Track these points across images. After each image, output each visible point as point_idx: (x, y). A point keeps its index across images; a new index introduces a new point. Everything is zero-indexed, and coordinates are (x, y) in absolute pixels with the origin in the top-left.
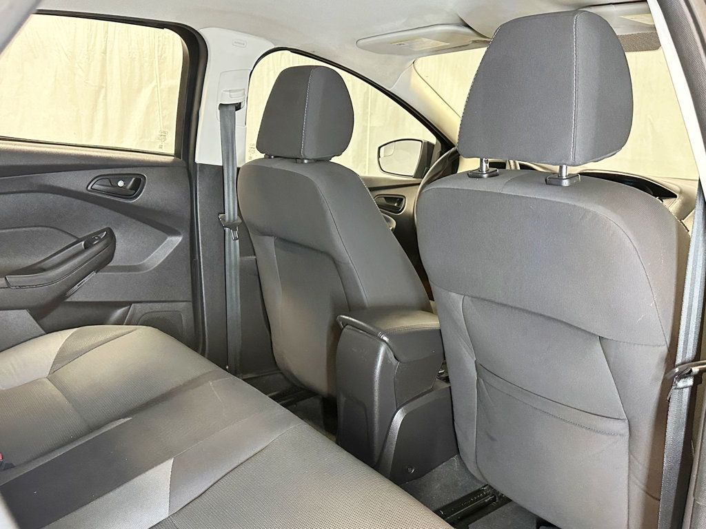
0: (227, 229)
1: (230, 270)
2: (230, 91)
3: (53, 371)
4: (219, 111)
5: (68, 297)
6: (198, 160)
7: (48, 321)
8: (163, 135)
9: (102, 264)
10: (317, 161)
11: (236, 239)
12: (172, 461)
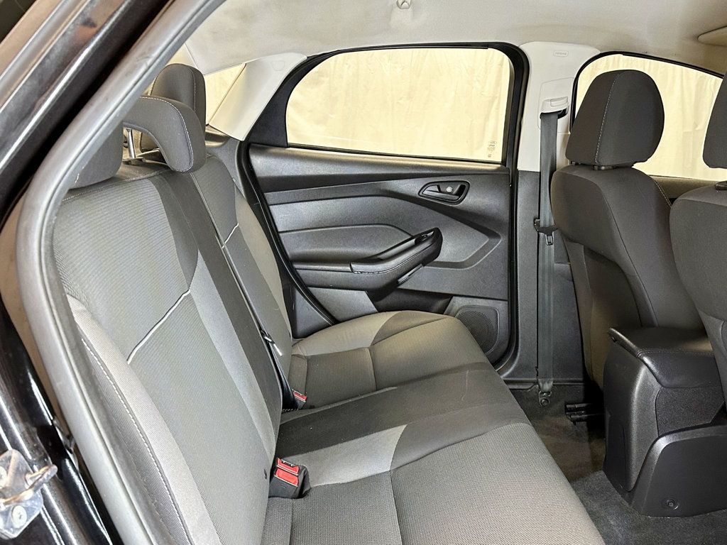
0: (541, 234)
1: (543, 273)
2: (551, 100)
3: (374, 343)
4: (540, 120)
5: (399, 285)
6: (520, 168)
7: (382, 303)
8: (492, 145)
9: (429, 259)
10: (616, 168)
11: (550, 244)
12: (404, 426)
